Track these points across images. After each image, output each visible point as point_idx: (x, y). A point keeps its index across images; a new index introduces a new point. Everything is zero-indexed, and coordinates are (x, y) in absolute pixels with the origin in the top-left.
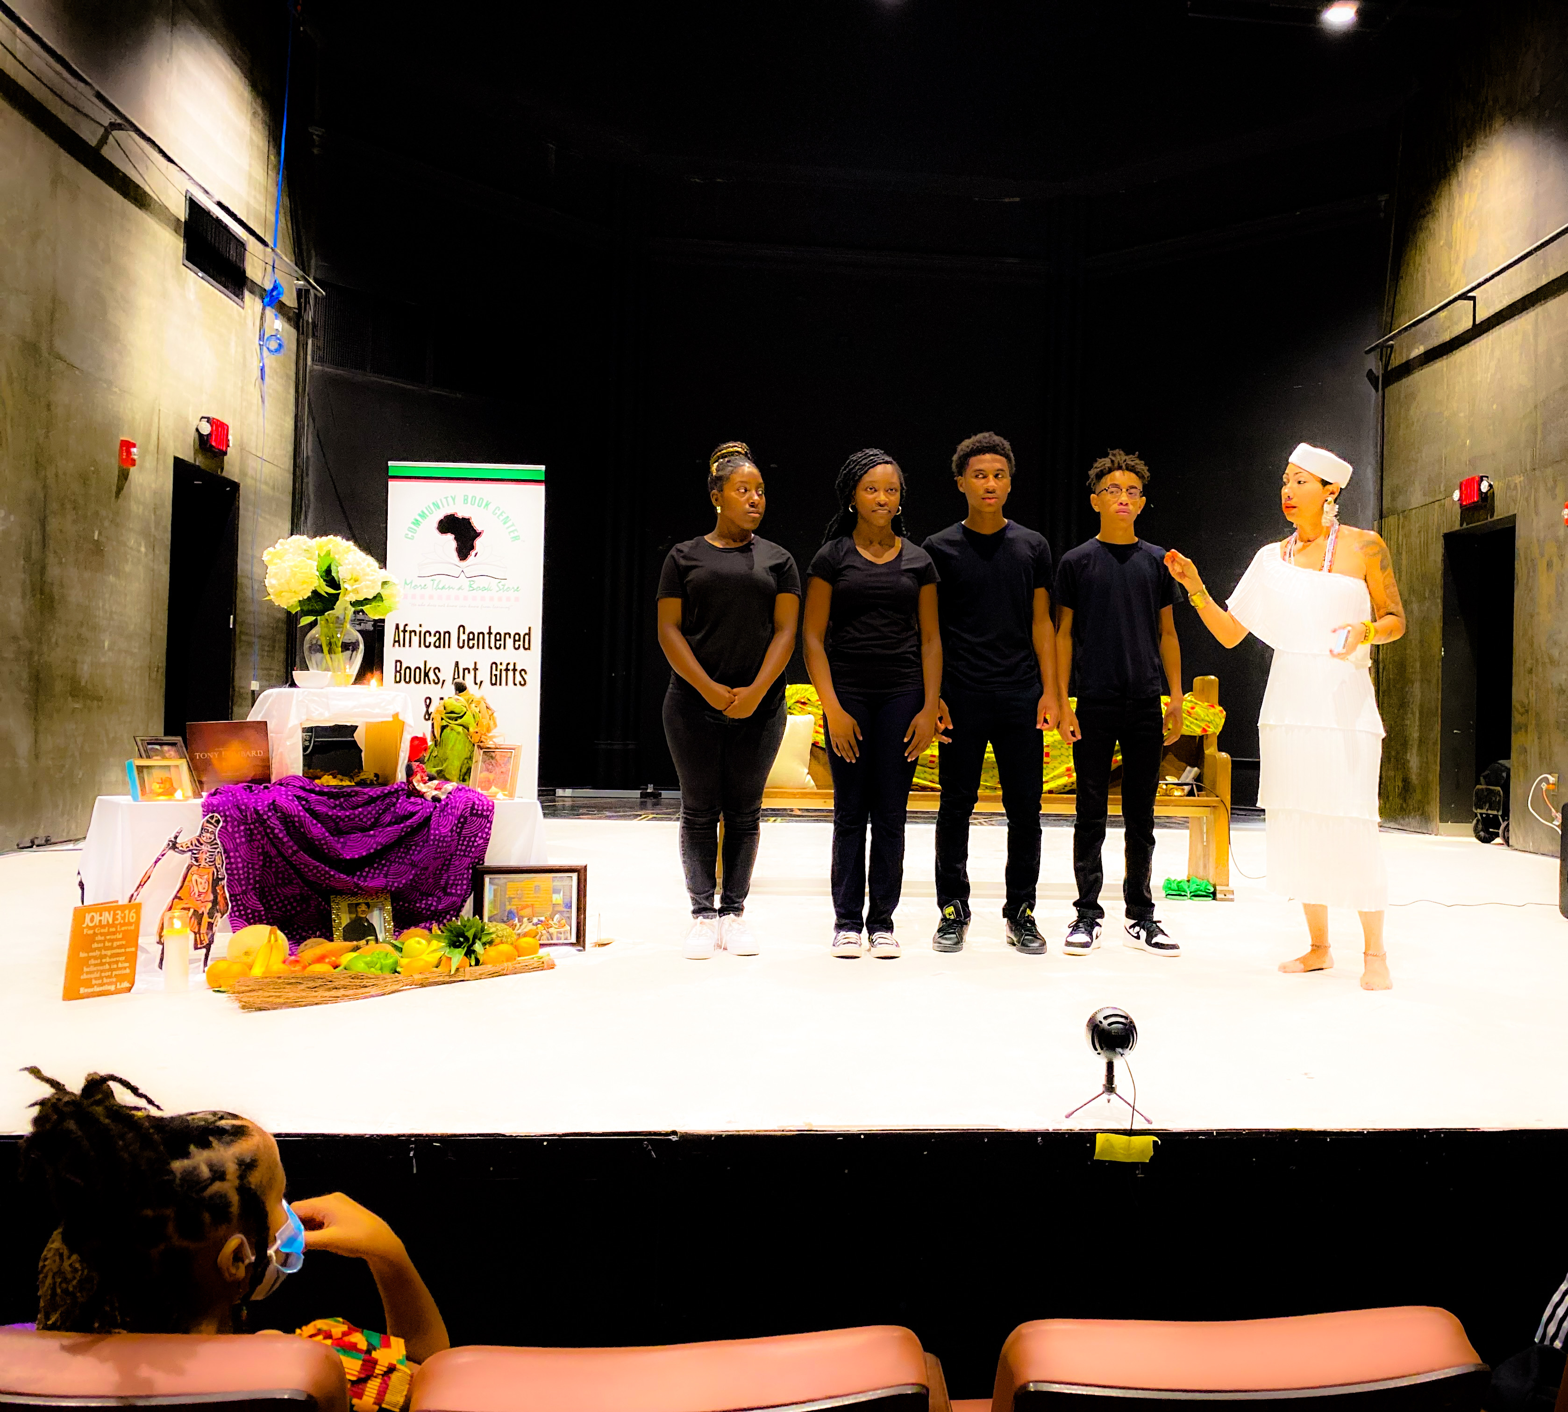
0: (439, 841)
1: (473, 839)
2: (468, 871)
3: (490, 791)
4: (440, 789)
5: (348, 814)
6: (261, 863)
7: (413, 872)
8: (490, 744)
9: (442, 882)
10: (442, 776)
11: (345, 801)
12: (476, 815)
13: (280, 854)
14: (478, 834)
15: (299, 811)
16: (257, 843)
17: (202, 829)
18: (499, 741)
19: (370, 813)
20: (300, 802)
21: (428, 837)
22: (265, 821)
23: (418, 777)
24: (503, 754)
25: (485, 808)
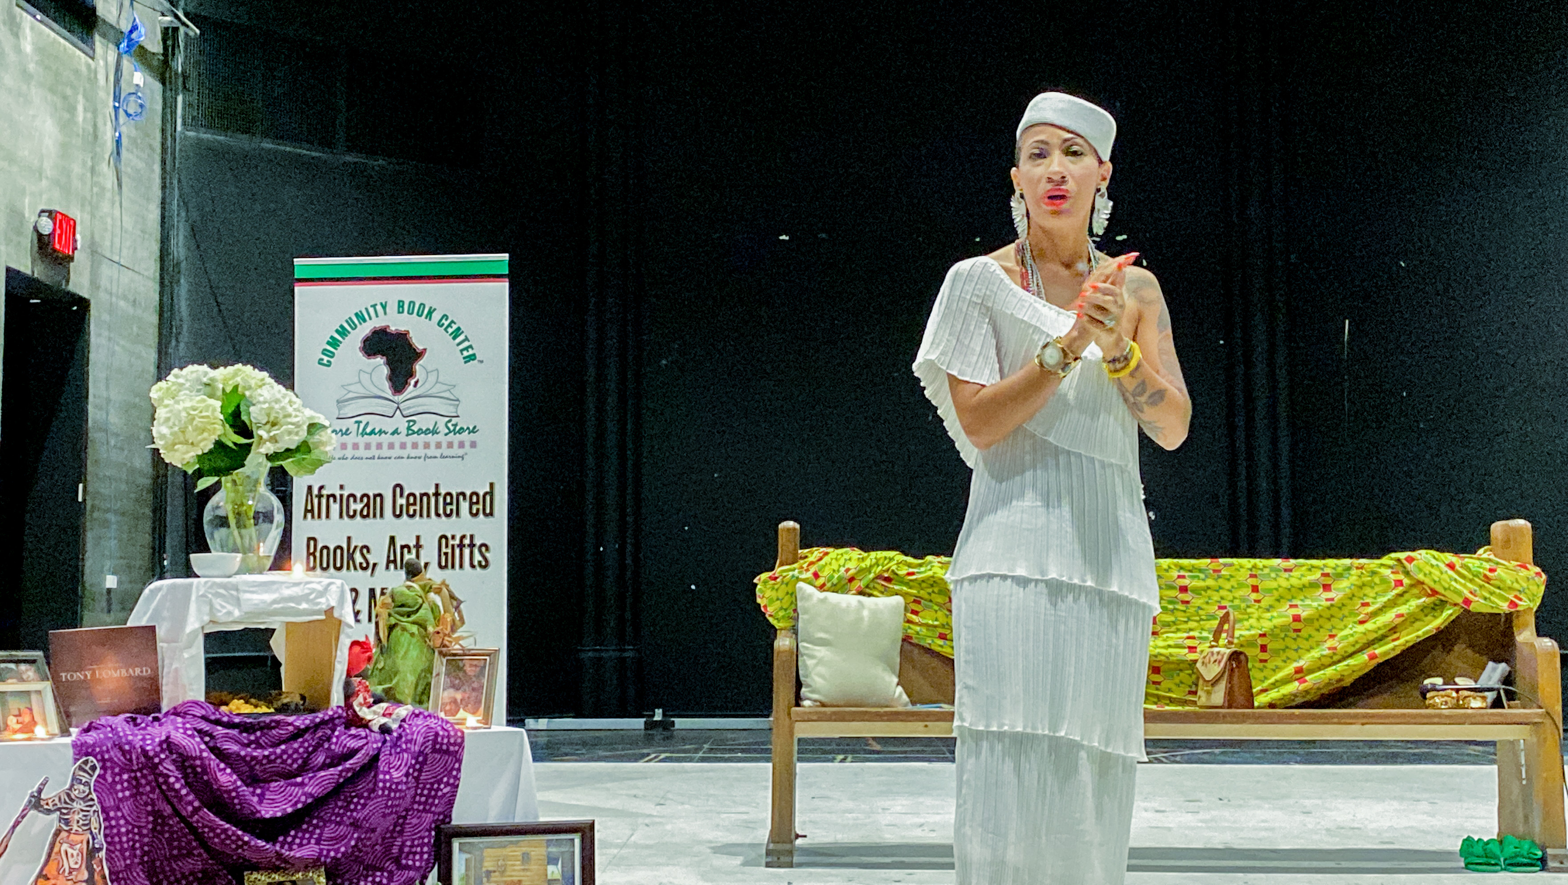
0: (390, 789)
1: (436, 786)
2: (430, 834)
3: (459, 716)
4: (390, 714)
5: (266, 753)
6: (150, 826)
7: (356, 835)
8: (456, 648)
9: (395, 850)
10: (390, 696)
11: (263, 735)
12: (440, 751)
13: (176, 813)
14: (442, 779)
15: (201, 751)
16: (144, 797)
17: (73, 780)
18: (467, 644)
19: (296, 751)
20: (202, 739)
21: (375, 784)
22: (156, 766)
23: (360, 699)
24: (475, 663)
25: (452, 741)
